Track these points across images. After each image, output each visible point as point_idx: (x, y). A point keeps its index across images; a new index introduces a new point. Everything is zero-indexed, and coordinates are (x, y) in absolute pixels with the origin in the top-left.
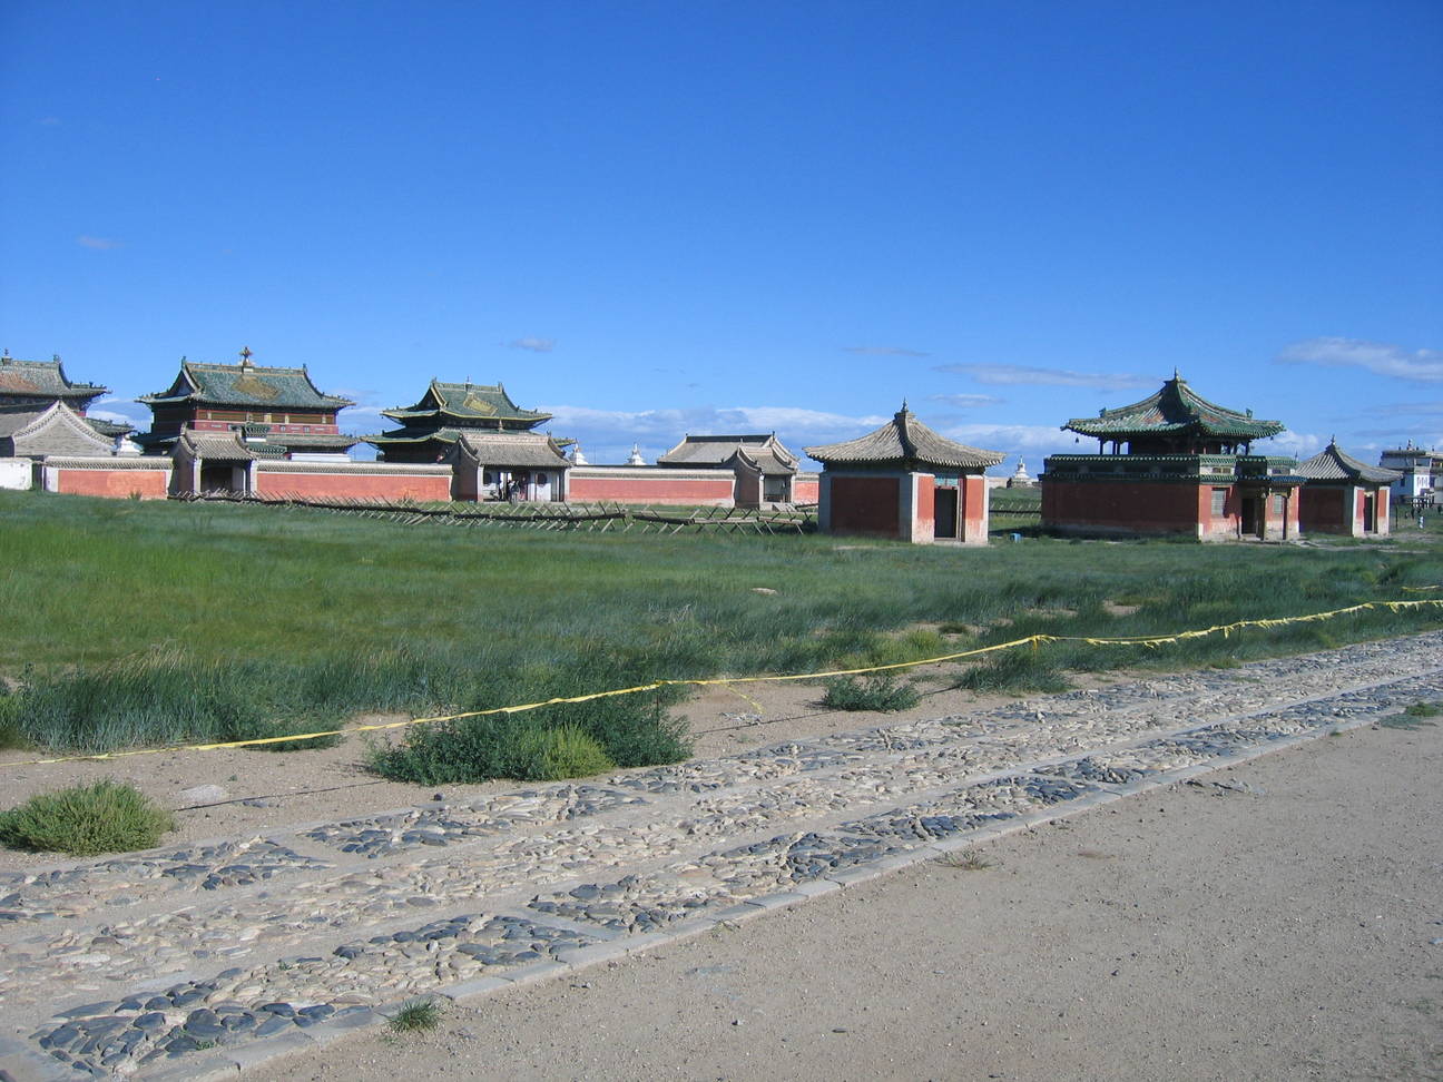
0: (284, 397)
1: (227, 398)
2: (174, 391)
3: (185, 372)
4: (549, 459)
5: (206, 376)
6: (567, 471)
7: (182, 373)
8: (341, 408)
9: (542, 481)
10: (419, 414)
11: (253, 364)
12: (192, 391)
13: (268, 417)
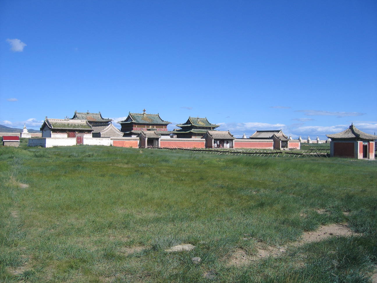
0: (154, 121)
1: (141, 122)
2: (127, 120)
3: (130, 115)
4: (229, 137)
5: (135, 116)
6: (234, 140)
7: (129, 116)
8: (168, 124)
10: (186, 125)
11: (146, 113)
12: (132, 120)
13: (150, 127)
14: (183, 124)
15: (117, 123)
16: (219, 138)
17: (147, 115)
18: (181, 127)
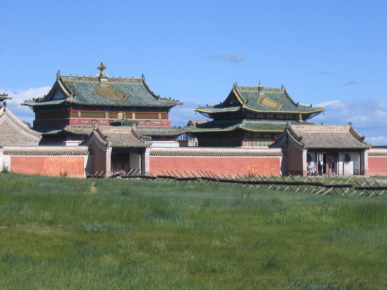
0: (131, 99)
2: (50, 96)
3: (60, 82)
5: (74, 85)
7: (57, 83)
8: (172, 106)
9: (347, 160)
10: (225, 110)
12: (66, 96)
13: (120, 115)
14: (216, 107)
15: (22, 105)
16: (323, 146)
17: (110, 80)
18: (211, 115)
